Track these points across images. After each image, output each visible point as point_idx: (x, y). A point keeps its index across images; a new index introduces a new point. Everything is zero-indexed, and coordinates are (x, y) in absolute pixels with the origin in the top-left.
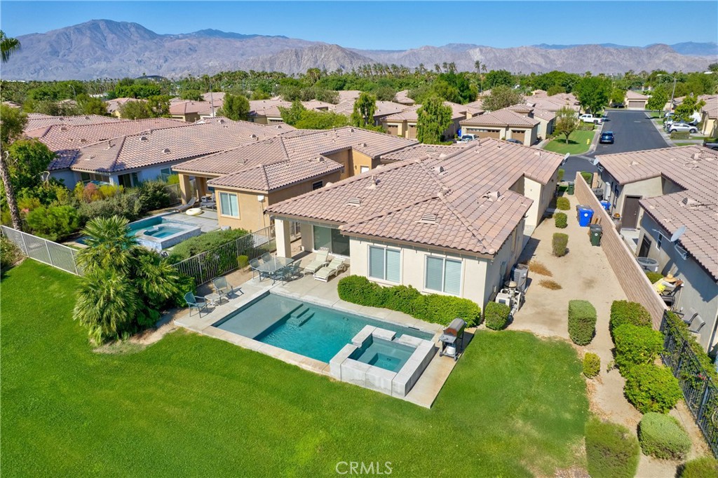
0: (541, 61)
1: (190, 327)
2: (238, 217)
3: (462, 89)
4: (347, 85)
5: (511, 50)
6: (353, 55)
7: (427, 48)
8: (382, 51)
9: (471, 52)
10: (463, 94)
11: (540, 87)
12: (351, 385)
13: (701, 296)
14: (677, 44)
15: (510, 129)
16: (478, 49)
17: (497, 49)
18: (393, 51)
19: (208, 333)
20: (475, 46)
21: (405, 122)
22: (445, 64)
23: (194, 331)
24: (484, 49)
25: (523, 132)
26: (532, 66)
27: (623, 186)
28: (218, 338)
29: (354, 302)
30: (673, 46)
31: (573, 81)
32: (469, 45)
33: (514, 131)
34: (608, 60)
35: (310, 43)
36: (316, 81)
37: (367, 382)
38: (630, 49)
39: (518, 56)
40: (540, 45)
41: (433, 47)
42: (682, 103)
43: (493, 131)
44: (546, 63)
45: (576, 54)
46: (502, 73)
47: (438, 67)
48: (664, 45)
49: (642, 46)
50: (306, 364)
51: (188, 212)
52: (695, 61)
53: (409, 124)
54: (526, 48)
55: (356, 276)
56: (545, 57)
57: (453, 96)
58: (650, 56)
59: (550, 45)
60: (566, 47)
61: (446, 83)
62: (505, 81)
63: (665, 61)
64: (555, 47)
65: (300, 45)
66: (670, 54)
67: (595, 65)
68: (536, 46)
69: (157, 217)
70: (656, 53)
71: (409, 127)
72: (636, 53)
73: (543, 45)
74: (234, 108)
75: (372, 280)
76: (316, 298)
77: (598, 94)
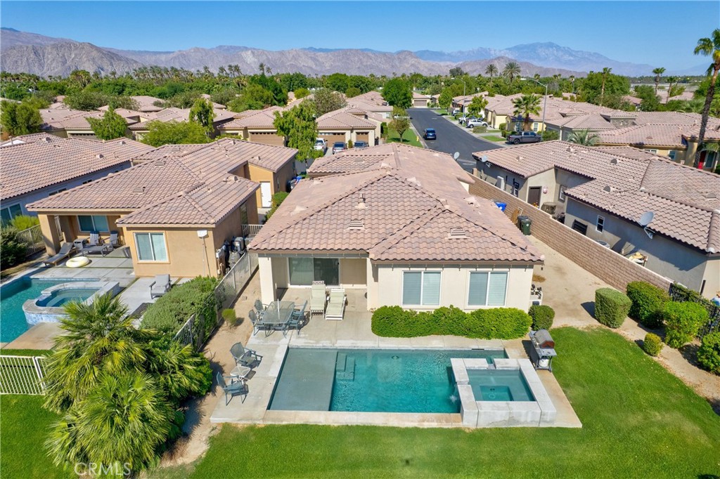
0: (311, 63)
1: (239, 420)
2: (167, 261)
3: (275, 92)
4: (127, 89)
5: (282, 53)
6: (112, 56)
7: (197, 50)
8: (146, 52)
9: (244, 54)
10: (278, 98)
11: (335, 89)
12: (490, 429)
13: (676, 266)
14: (419, 51)
15: (355, 131)
16: (250, 51)
17: (268, 52)
18: (160, 53)
19: (273, 420)
20: (246, 49)
21: (246, 129)
22: (230, 66)
23: (250, 422)
24: (256, 52)
25: (367, 133)
26: (303, 68)
27: (527, 179)
28: (292, 422)
29: (398, 336)
30: (416, 53)
31: (363, 83)
32: (240, 47)
33: (358, 133)
34: (369, 63)
35: (52, 39)
36: (85, 85)
37: (512, 420)
38: (385, 54)
39: (290, 59)
40: (308, 49)
41: (202, 49)
42: (471, 102)
43: (339, 134)
44: (316, 65)
45: (341, 57)
46: (298, 76)
47: (222, 69)
48: (410, 52)
49: (394, 52)
50: (428, 421)
51: (69, 263)
52: (433, 66)
53: (249, 131)
54: (296, 51)
55: (386, 307)
56: (314, 59)
57: (270, 100)
58: (401, 61)
59: (317, 48)
60: (331, 50)
61: (260, 87)
62: (302, 84)
63: (412, 65)
64: (321, 50)
65: (38, 41)
66: (416, 60)
67: (359, 68)
68: (305, 49)
69: (22, 278)
70: (405, 58)
71: (250, 134)
72: (389, 58)
73: (311, 48)
74: (19, 120)
75: (406, 307)
76: (352, 341)
77: (402, 95)
